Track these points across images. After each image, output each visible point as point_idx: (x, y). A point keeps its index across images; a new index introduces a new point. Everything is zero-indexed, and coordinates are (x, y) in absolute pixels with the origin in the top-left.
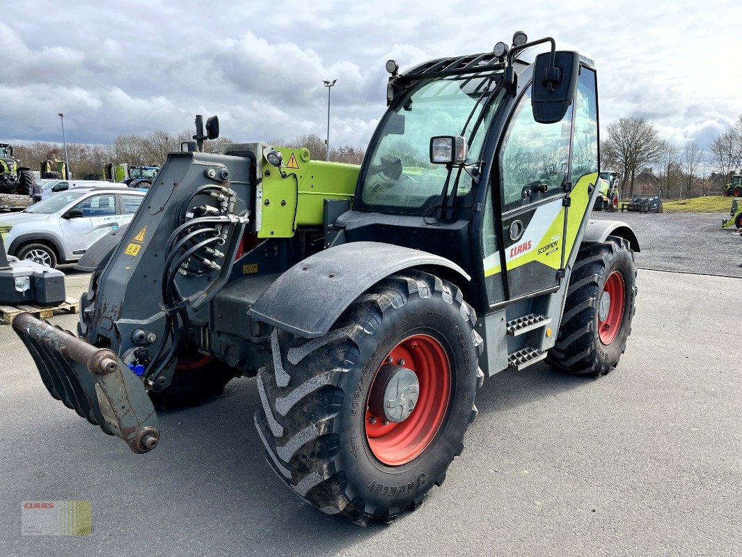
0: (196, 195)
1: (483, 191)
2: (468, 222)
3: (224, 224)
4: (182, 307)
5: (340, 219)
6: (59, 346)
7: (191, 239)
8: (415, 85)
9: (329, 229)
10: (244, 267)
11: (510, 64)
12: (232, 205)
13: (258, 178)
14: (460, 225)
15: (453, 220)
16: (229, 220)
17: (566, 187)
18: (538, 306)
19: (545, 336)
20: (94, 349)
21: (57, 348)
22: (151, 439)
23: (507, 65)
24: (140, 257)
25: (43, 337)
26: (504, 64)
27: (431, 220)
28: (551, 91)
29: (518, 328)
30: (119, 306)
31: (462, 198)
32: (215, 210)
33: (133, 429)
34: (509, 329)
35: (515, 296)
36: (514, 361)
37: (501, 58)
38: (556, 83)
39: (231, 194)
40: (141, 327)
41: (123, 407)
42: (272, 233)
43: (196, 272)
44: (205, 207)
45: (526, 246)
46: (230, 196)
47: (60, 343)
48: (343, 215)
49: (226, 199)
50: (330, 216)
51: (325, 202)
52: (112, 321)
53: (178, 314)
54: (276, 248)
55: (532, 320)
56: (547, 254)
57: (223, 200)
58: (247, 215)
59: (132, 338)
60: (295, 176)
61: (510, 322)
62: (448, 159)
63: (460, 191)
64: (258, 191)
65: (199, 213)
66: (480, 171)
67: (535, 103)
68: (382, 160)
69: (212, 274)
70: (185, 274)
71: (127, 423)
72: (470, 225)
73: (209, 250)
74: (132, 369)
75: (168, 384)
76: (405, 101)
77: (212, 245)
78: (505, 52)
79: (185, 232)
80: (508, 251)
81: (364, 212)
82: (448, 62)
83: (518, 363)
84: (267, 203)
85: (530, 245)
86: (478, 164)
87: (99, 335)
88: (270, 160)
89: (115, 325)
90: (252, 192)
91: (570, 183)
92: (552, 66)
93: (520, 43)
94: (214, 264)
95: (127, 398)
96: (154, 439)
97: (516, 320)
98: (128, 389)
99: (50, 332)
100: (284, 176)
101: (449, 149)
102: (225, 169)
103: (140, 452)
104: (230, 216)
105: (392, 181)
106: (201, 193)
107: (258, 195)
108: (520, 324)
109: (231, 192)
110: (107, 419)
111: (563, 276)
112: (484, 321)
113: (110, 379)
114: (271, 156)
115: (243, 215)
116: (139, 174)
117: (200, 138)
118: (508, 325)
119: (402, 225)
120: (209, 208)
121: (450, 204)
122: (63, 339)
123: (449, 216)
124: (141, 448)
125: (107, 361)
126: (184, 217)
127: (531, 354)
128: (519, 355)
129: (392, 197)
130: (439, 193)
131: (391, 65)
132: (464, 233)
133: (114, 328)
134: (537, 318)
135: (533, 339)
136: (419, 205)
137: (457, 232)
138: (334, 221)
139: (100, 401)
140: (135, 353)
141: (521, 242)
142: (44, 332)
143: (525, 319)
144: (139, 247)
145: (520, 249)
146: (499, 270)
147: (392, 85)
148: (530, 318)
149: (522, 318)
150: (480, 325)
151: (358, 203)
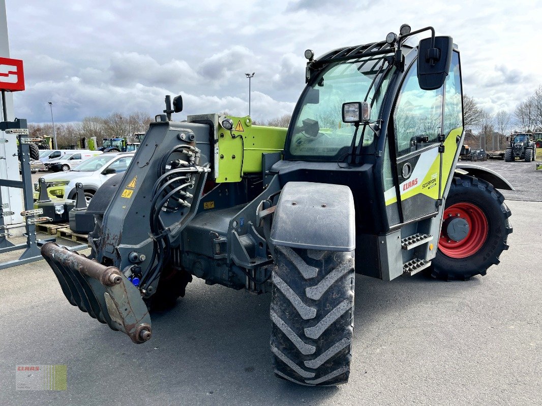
0: (173, 152)
1: (383, 142)
2: (372, 165)
3: (192, 173)
4: (164, 234)
5: (274, 166)
6: (77, 266)
7: (170, 185)
8: (325, 68)
9: (267, 174)
10: (205, 204)
11: (399, 48)
12: (198, 159)
13: (215, 138)
14: (366, 168)
15: (361, 164)
16: (197, 170)
17: (441, 138)
18: (423, 227)
19: (428, 249)
20: (104, 267)
21: (76, 267)
22: (146, 332)
23: (396, 49)
24: (133, 199)
25: (65, 259)
26: (394, 48)
27: (343, 165)
28: (432, 66)
29: (410, 243)
30: (119, 235)
31: (367, 147)
32: (186, 163)
33: (133, 326)
34: (403, 244)
35: (407, 219)
36: (407, 269)
37: (392, 44)
38: (436, 60)
39: (197, 151)
40: (135, 250)
41: (126, 310)
42: (226, 179)
43: (173, 209)
44: (179, 161)
45: (414, 183)
46: (196, 153)
47: (78, 263)
48: (276, 164)
49: (193, 155)
50: (267, 165)
51: (263, 155)
52: (114, 246)
53: (162, 240)
54: (227, 190)
55: (419, 238)
56: (429, 188)
57: (191, 156)
58: (208, 166)
59: (129, 258)
60: (241, 137)
61: (403, 240)
62: (357, 119)
63: (365, 142)
64: (215, 148)
65: (174, 166)
66: (380, 127)
67: (420, 76)
68: (304, 122)
69: (185, 210)
70: (165, 210)
71: (129, 322)
72: (373, 167)
73: (183, 192)
74: (131, 281)
75: (154, 292)
76: (319, 79)
77: (184, 189)
78: (395, 40)
79: (165, 180)
80: (401, 186)
81: (292, 161)
82: (350, 50)
83: (410, 270)
84: (222, 157)
85: (417, 182)
86: (378, 122)
87: (104, 257)
88: (224, 125)
89: (117, 249)
90: (211, 149)
91: (444, 135)
92: (432, 47)
93: (406, 33)
94: (186, 203)
95: (128, 303)
96: (149, 333)
97: (407, 238)
98: (129, 296)
99: (71, 256)
100: (234, 137)
101: (357, 111)
102: (192, 133)
103: (138, 343)
104: (197, 167)
105: (312, 137)
106: (176, 151)
107: (216, 151)
108: (411, 241)
109: (197, 150)
110: (113, 319)
111: (441, 205)
112: (386, 239)
113: (116, 289)
114: (225, 122)
115: (206, 166)
116: (110, 144)
117: (169, 112)
118: (402, 242)
119: (321, 169)
120: (182, 162)
121: (358, 152)
122: (80, 261)
123: (357, 161)
124: (139, 339)
125: (114, 276)
126: (164, 169)
127: (419, 263)
128: (410, 264)
129: (312, 150)
130: (349, 144)
131: (308, 53)
132: (370, 173)
133: (115, 251)
134: (422, 237)
135: (420, 252)
136: (334, 154)
137: (364, 173)
138: (270, 168)
139: (108, 305)
140: (131, 269)
141: (410, 180)
142: (65, 256)
143: (413, 237)
144: (132, 191)
145: (410, 185)
146: (395, 200)
147: (309, 68)
148: (417, 236)
149: (411, 237)
150: (383, 242)
151: (287, 155)
